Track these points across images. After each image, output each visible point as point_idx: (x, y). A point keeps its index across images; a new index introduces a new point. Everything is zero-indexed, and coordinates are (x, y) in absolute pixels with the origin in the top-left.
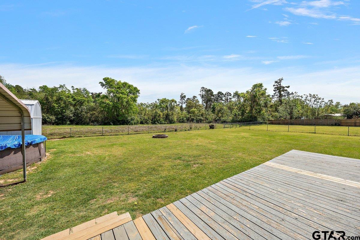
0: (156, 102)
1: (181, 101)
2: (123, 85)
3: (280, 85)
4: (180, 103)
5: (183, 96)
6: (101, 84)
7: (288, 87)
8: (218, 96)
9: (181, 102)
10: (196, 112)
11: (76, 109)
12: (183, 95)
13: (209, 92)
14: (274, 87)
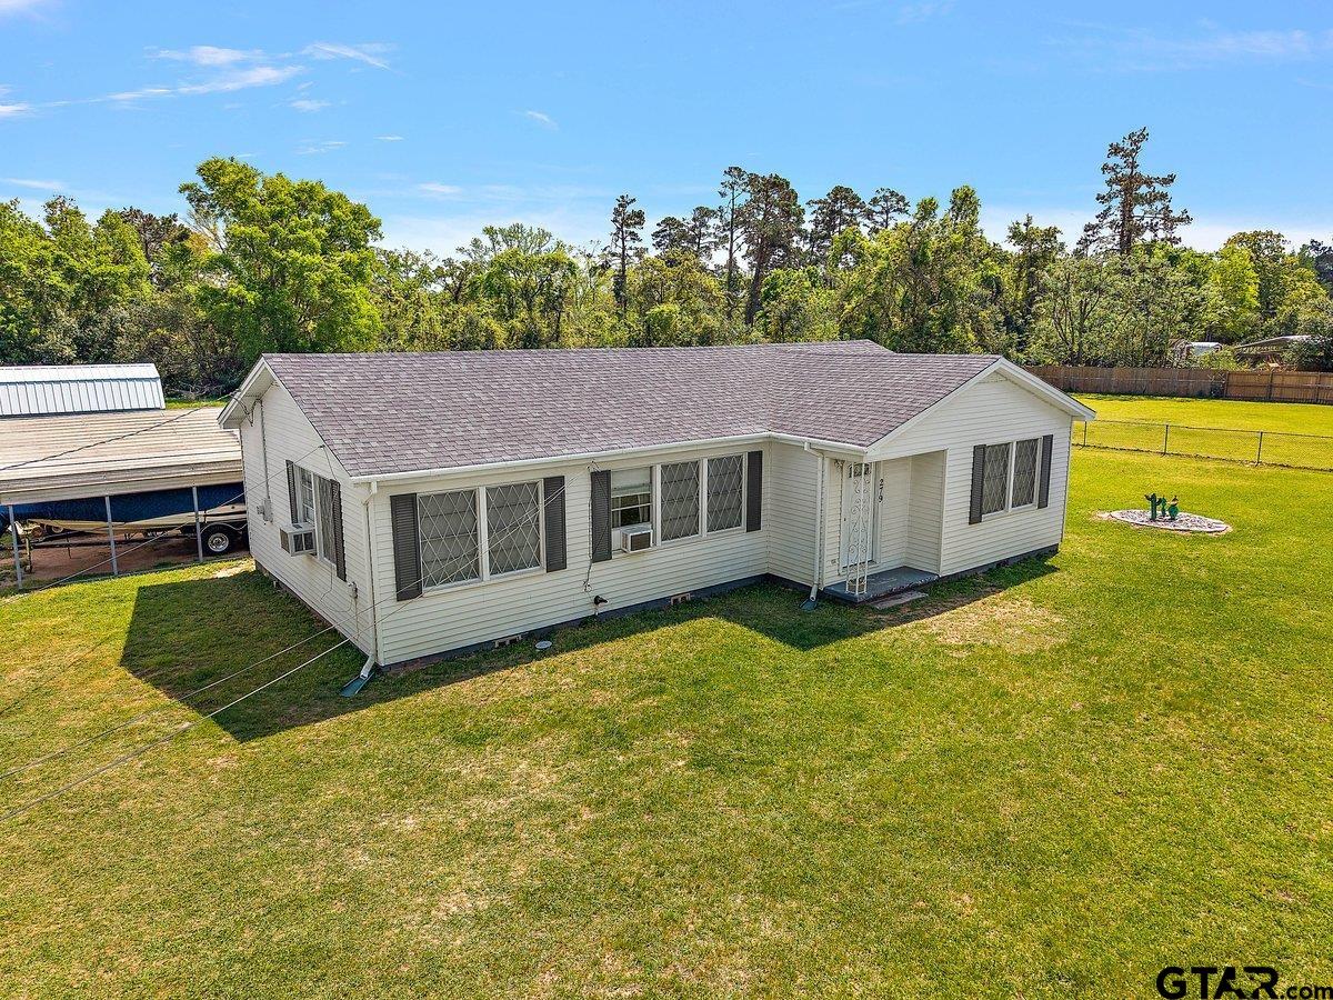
0: (476, 243)
1: (620, 243)
2: (297, 199)
3: (1133, 166)
4: (614, 255)
5: (629, 217)
6: (187, 192)
7: (1169, 180)
8: (833, 212)
9: (619, 251)
10: (676, 321)
11: (86, 322)
12: (629, 209)
13: (774, 189)
14: (1108, 176)
